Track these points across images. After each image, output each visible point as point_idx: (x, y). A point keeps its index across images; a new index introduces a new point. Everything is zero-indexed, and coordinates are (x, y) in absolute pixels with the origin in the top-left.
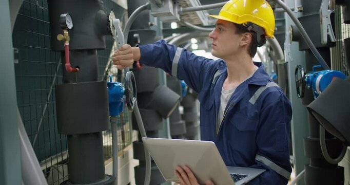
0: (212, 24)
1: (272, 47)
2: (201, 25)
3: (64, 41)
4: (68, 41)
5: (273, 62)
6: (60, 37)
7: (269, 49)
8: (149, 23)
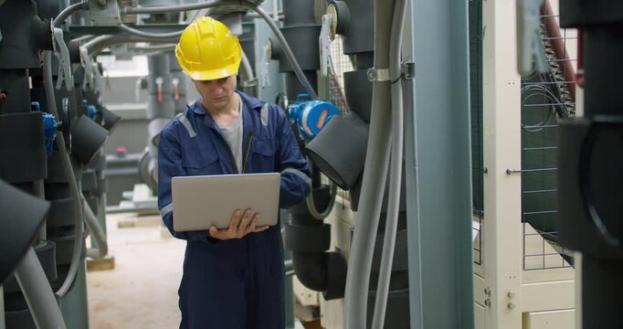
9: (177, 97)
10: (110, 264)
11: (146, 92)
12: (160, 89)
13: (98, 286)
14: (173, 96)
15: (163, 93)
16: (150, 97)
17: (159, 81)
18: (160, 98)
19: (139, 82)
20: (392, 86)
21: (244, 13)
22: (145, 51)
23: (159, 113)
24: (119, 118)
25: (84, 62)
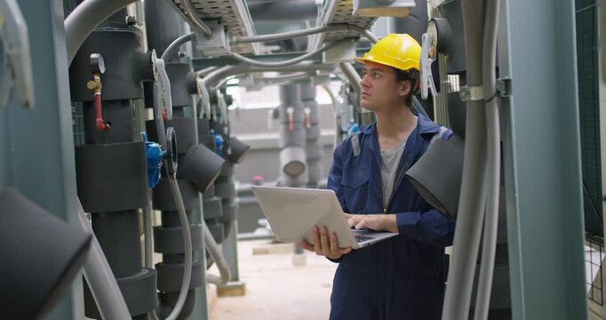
0: (266, 53)
1: (354, 88)
2: (251, 56)
3: (94, 90)
4: (99, 90)
5: (352, 107)
6: (91, 85)
7: (348, 90)
8: (179, 53)
9: (309, 126)
10: (241, 290)
11: (278, 121)
12: (291, 119)
13: (228, 312)
14: (305, 124)
15: (294, 122)
16: (282, 127)
17: (290, 110)
18: (291, 127)
19: (271, 112)
20: (487, 104)
21: (357, 38)
22: (274, 81)
23: (291, 142)
24: (248, 147)
25: (202, 93)
